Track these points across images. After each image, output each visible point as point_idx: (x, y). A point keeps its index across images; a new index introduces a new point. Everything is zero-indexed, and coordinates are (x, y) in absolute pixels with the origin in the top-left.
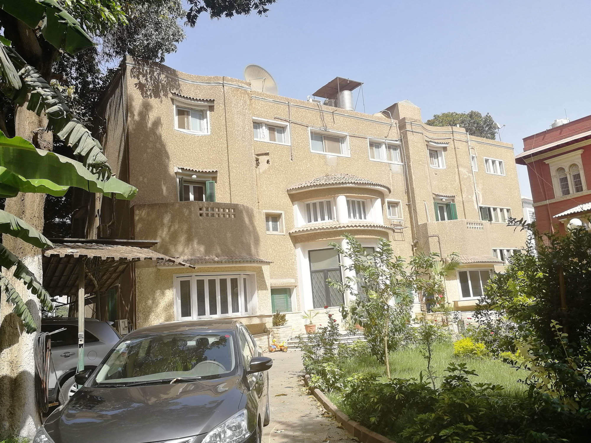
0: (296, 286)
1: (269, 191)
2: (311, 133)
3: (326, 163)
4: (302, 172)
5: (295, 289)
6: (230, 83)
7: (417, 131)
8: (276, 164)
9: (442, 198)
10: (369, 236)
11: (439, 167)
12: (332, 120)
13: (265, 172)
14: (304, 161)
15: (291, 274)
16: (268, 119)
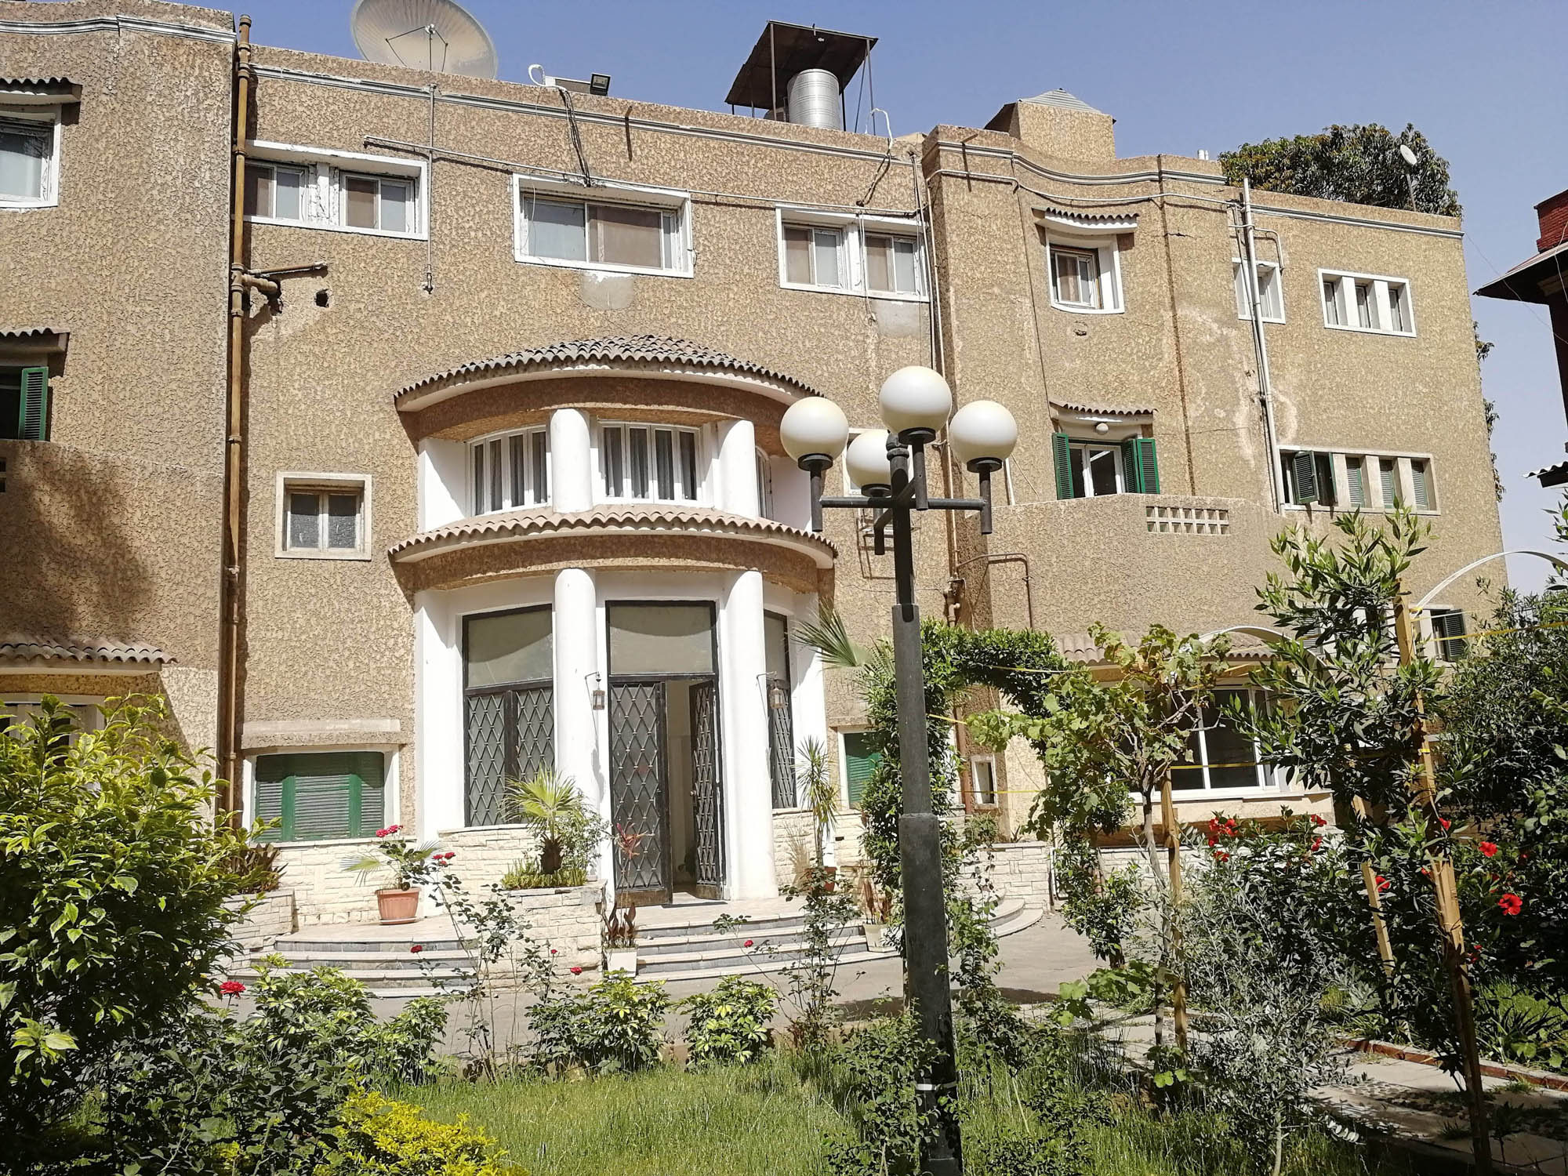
0: (403, 745)
1: (315, 401)
2: (526, 195)
3: (579, 301)
4: (471, 333)
5: (396, 758)
6: (149, 18)
7: (991, 175)
8: (353, 307)
9: (1096, 419)
10: (663, 562)
11: (1101, 306)
12: (623, 147)
13: (303, 335)
14: (483, 295)
15: (386, 701)
16: (334, 147)
